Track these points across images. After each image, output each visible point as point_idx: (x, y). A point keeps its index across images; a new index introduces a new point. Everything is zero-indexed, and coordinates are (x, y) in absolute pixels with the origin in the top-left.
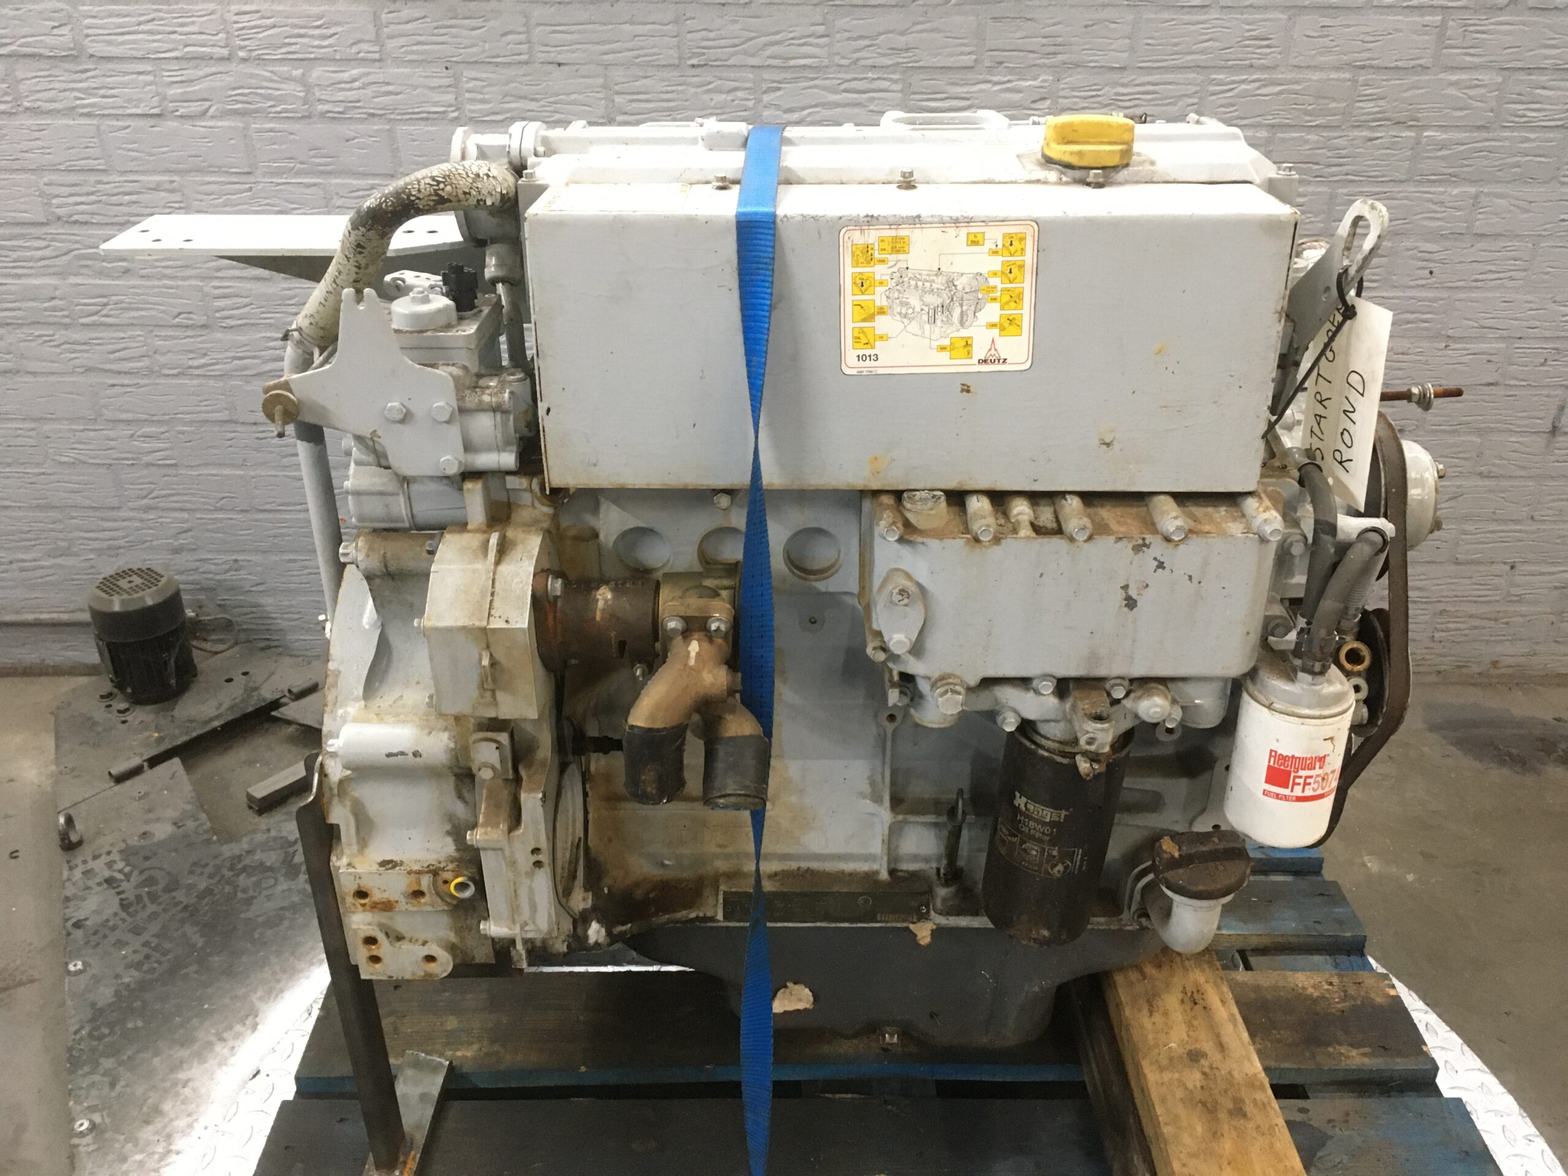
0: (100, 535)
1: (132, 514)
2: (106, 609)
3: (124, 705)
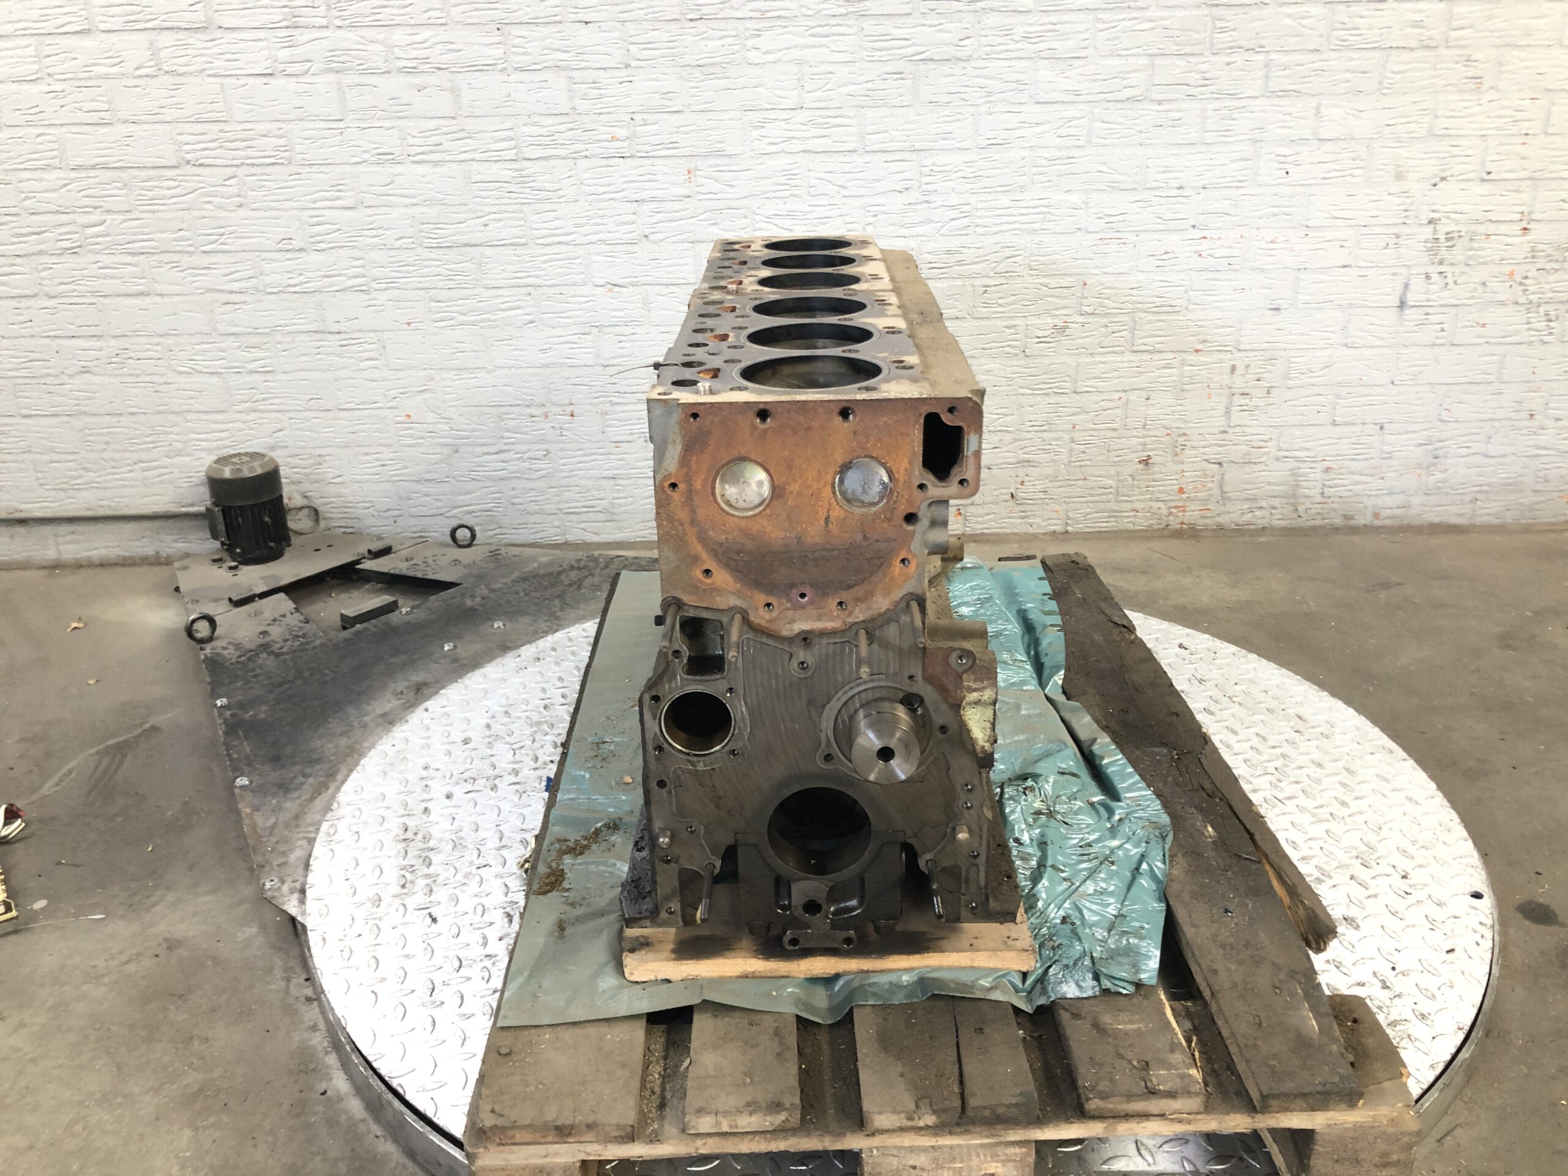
0: (209, 436)
1: (238, 416)
2: (219, 477)
3: (233, 564)
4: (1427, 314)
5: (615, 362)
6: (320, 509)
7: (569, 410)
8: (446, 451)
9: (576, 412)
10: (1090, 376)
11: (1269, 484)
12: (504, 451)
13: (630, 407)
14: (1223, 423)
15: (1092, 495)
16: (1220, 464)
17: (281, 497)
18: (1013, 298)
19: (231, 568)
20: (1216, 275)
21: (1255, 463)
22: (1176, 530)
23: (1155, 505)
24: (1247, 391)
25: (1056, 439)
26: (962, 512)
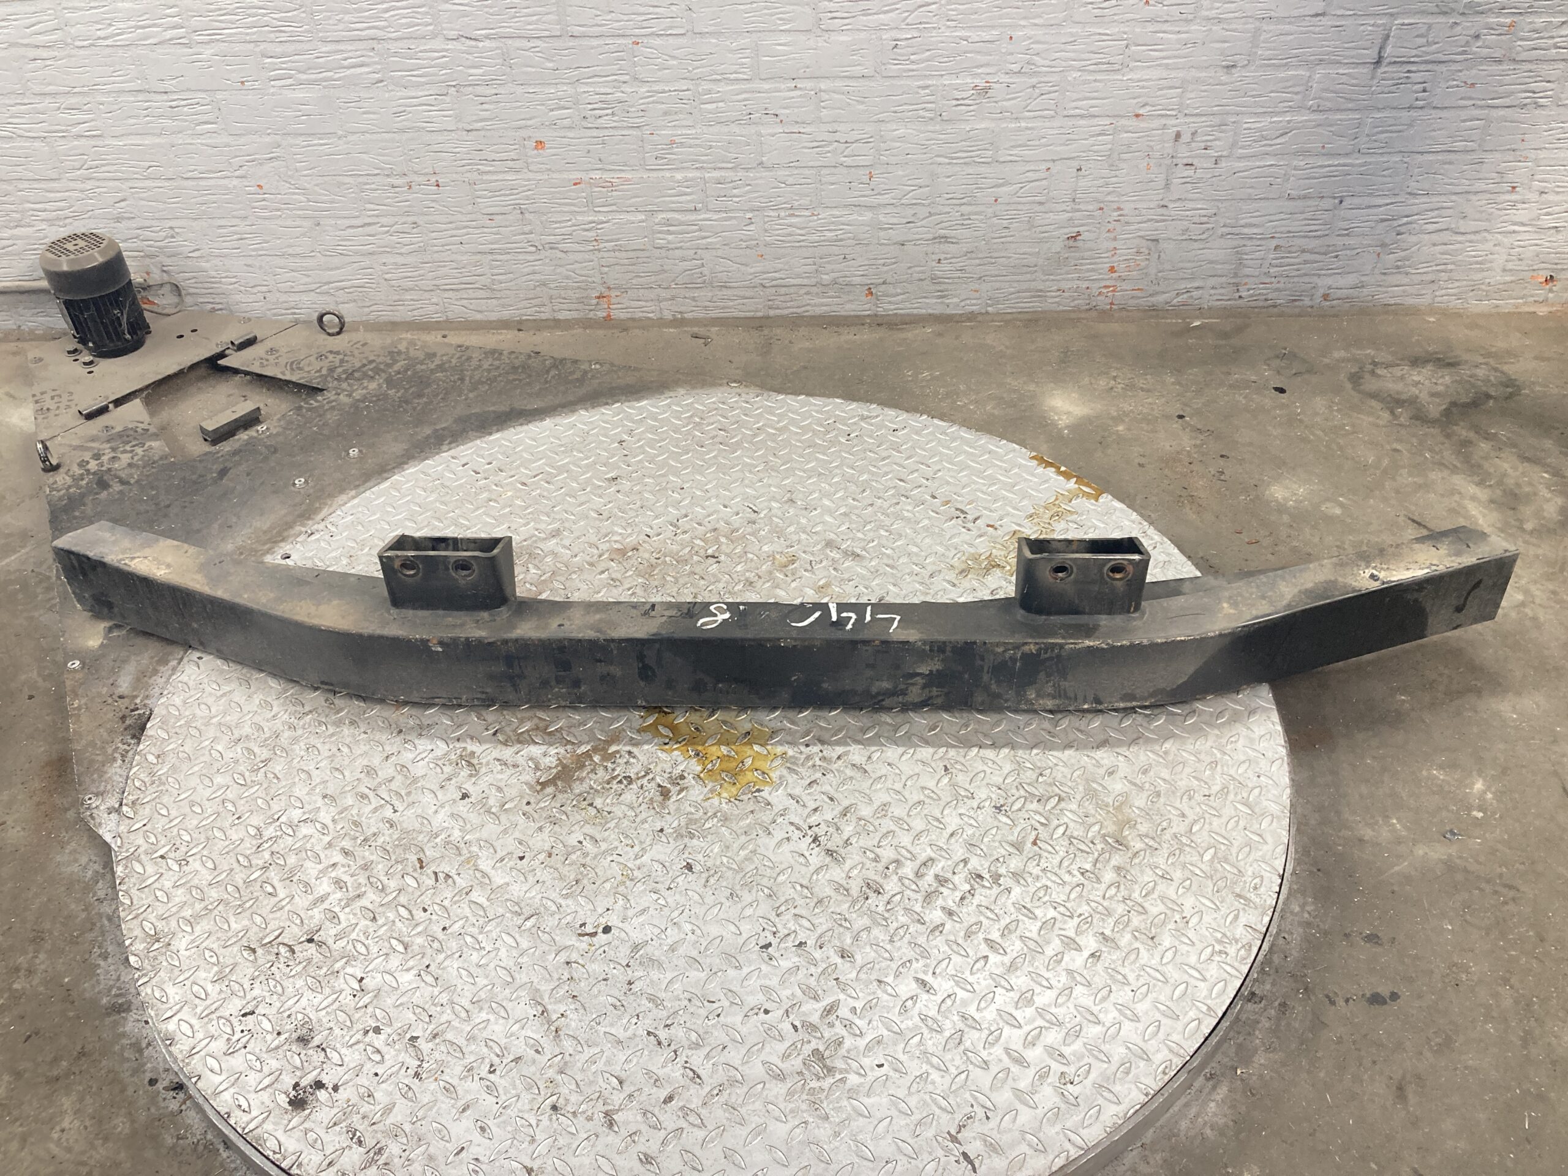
0: (47, 206)
1: (72, 185)
2: (58, 269)
3: (88, 358)
4: (1409, 71)
5: (479, 125)
6: (183, 284)
7: (433, 180)
8: (307, 224)
9: (441, 181)
10: (1013, 144)
11: (1211, 262)
12: (369, 224)
13: (500, 177)
14: (1161, 197)
15: (1014, 274)
16: (1157, 240)
18: (928, 53)
19: (85, 364)
20: (1165, 27)
21: (1196, 241)
22: (1104, 312)
23: (1084, 284)
24: (1190, 161)
25: (976, 213)
26: (874, 291)
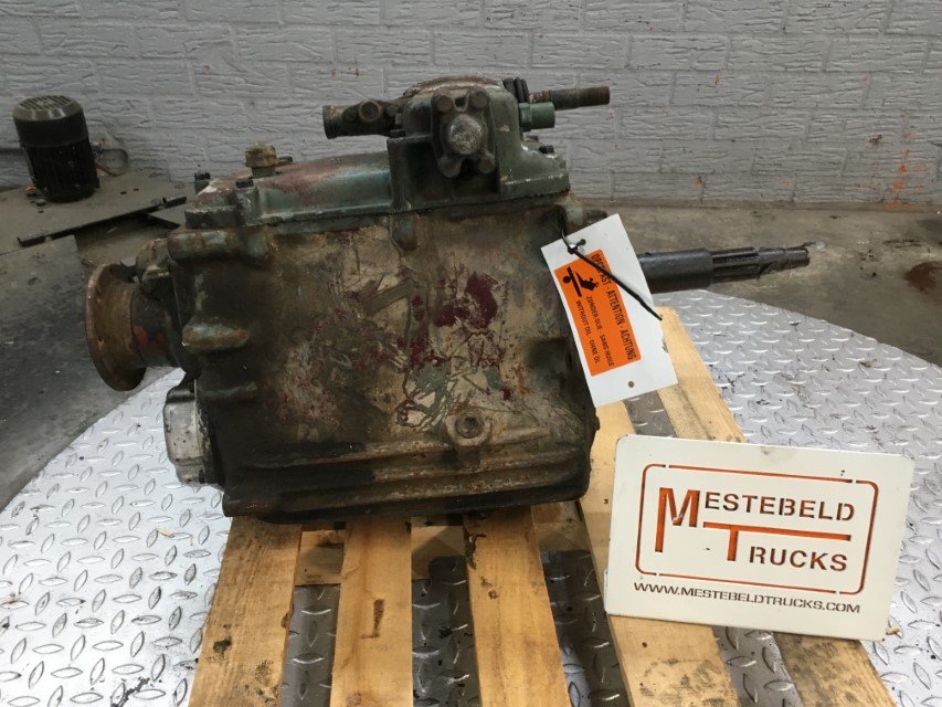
1: (49, 60)
2: (26, 118)
5: (398, 22)
6: (130, 151)
7: (354, 69)
8: (242, 104)
9: (360, 70)
10: (840, 56)
12: (295, 106)
13: (411, 69)
17: (87, 139)
19: (39, 205)
22: (890, 204)
23: (876, 181)
25: (799, 116)
26: (703, 180)
